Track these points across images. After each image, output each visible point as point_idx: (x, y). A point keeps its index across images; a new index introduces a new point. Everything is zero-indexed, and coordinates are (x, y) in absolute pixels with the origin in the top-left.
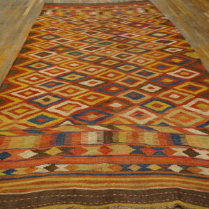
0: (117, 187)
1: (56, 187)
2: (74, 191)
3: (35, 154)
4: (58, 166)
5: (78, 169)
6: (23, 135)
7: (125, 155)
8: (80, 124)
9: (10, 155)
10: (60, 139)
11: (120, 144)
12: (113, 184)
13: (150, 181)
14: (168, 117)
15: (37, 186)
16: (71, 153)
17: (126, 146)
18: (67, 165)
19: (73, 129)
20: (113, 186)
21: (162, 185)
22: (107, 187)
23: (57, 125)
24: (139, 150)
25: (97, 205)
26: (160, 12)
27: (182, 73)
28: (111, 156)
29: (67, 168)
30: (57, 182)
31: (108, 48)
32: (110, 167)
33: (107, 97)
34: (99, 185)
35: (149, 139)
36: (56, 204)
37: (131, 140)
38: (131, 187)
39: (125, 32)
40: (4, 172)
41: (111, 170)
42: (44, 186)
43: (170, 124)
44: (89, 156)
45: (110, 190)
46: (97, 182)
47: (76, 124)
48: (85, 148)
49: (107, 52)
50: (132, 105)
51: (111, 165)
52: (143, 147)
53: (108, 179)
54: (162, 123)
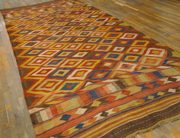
0: (151, 112)
1: (118, 125)
2: (131, 123)
3: (86, 109)
4: (107, 112)
5: (121, 110)
6: (66, 100)
7: (140, 92)
8: (97, 82)
9: (70, 116)
10: (93, 95)
11: (131, 86)
12: (148, 111)
13: (166, 102)
14: (142, 63)
15: (106, 129)
16: (108, 101)
17: (135, 87)
18: (112, 109)
19: (95, 86)
20: (150, 112)
21: (174, 102)
22: (146, 114)
23: (83, 87)
24: (144, 86)
25: (151, 126)
26: (83, 3)
27: (128, 36)
28: (132, 95)
29: (113, 111)
30: (116, 122)
31: (70, 30)
32: (138, 102)
33: (98, 61)
34: (141, 114)
35: (143, 79)
36: (127, 135)
37: (135, 83)
38: (160, 109)
39: (73, 19)
40: (76, 128)
41: (140, 103)
42: (110, 127)
43: (147, 67)
44: (120, 99)
45: (149, 115)
46: (139, 113)
47: (94, 83)
48: (113, 95)
49: (72, 33)
50: (117, 62)
51: (137, 100)
52: (145, 84)
53: (143, 109)
54: (143, 68)
